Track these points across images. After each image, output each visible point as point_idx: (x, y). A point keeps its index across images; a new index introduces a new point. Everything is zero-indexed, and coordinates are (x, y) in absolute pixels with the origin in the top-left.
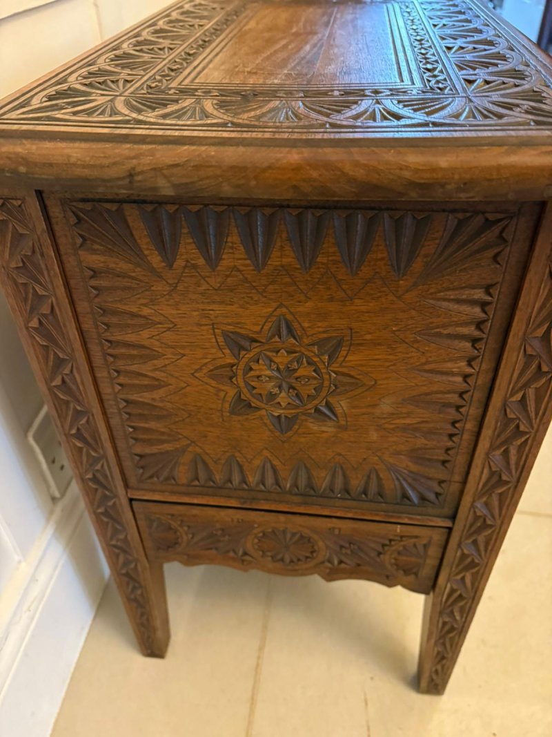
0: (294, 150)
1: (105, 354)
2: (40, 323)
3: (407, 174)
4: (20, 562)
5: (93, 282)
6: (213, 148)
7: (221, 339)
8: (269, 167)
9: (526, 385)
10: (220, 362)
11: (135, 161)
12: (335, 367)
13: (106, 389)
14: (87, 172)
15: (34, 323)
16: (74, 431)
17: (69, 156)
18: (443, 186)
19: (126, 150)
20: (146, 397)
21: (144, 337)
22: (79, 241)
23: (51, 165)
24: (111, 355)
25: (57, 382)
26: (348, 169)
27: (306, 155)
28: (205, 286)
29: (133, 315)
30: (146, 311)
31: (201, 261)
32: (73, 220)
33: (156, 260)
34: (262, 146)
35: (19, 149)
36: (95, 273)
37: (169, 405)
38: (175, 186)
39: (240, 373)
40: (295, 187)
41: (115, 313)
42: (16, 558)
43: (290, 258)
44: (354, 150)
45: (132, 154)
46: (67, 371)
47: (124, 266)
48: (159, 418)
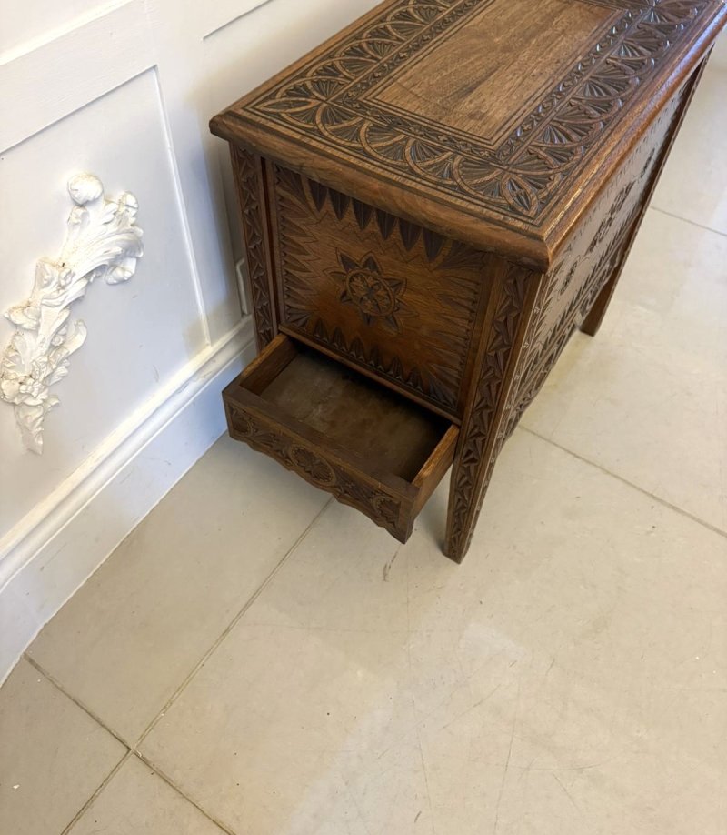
0: (379, 182)
1: (280, 242)
2: (250, 213)
3: (424, 215)
4: (208, 345)
5: (280, 203)
6: (343, 166)
7: (339, 258)
8: (364, 187)
9: (496, 349)
10: (337, 270)
11: (303, 161)
12: (397, 297)
13: (277, 261)
14: (282, 157)
15: (246, 211)
16: (255, 277)
17: (276, 146)
18: (441, 227)
19: (302, 152)
20: (297, 274)
21: (300, 240)
22: (277, 181)
23: (266, 147)
24: (284, 244)
25: (252, 247)
26: (398, 201)
27: (382, 187)
28: (334, 227)
29: (298, 228)
30: (304, 228)
31: (334, 214)
32: (276, 170)
33: (312, 204)
34: (366, 173)
35: (255, 134)
36: (282, 199)
37: (309, 284)
38: (321, 180)
39: (348, 280)
40: (373, 201)
41: (288, 222)
42: (208, 341)
43: (377, 229)
44: (406, 193)
45: (305, 155)
46: (258, 243)
47: (296, 201)
48: (302, 288)
